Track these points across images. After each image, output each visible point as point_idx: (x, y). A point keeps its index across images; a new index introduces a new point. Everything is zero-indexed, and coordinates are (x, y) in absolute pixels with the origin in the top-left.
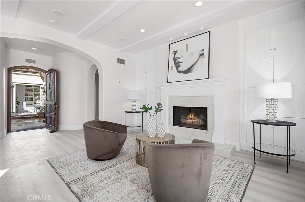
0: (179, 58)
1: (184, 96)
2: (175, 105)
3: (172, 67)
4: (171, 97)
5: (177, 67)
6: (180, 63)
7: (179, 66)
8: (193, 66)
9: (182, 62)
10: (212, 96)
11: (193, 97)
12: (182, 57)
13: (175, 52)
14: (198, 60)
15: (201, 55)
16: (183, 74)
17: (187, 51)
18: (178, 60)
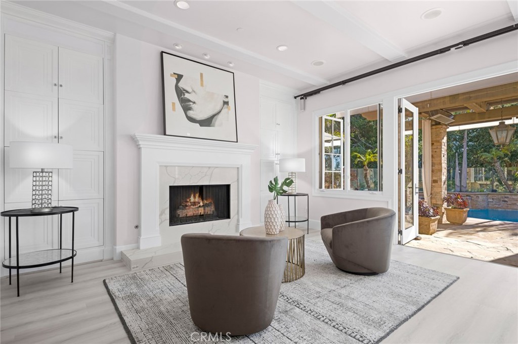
0: (187, 92)
1: (194, 165)
2: (174, 182)
3: (174, 104)
4: (166, 166)
5: (186, 109)
6: (191, 103)
7: (190, 109)
8: (216, 117)
9: (194, 103)
10: (235, 168)
11: (209, 167)
12: (193, 93)
13: (179, 77)
14: (222, 110)
15: (226, 103)
16: (198, 124)
17: (202, 85)
18: (187, 96)
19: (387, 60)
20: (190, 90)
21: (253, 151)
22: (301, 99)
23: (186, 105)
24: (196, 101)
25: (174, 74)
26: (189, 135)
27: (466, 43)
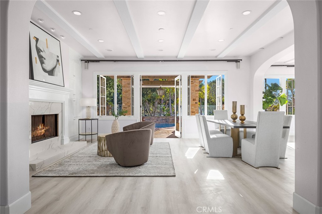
2: (34, 113)
3: (36, 58)
5: (42, 63)
10: (61, 103)
11: (50, 102)
12: (44, 52)
14: (56, 65)
15: (58, 61)
16: (47, 74)
17: (47, 47)
18: (41, 53)
19: (137, 57)
20: (42, 50)
21: (69, 93)
22: (85, 62)
23: (42, 59)
24: (46, 58)
25: (35, 37)
26: (44, 81)
27: (165, 61)
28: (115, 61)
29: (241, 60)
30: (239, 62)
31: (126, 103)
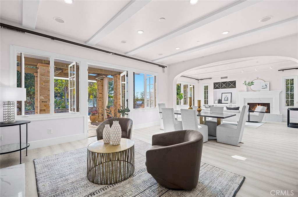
27: (115, 54)
28: (53, 38)
29: (166, 67)
30: (165, 68)
31: (47, 95)
